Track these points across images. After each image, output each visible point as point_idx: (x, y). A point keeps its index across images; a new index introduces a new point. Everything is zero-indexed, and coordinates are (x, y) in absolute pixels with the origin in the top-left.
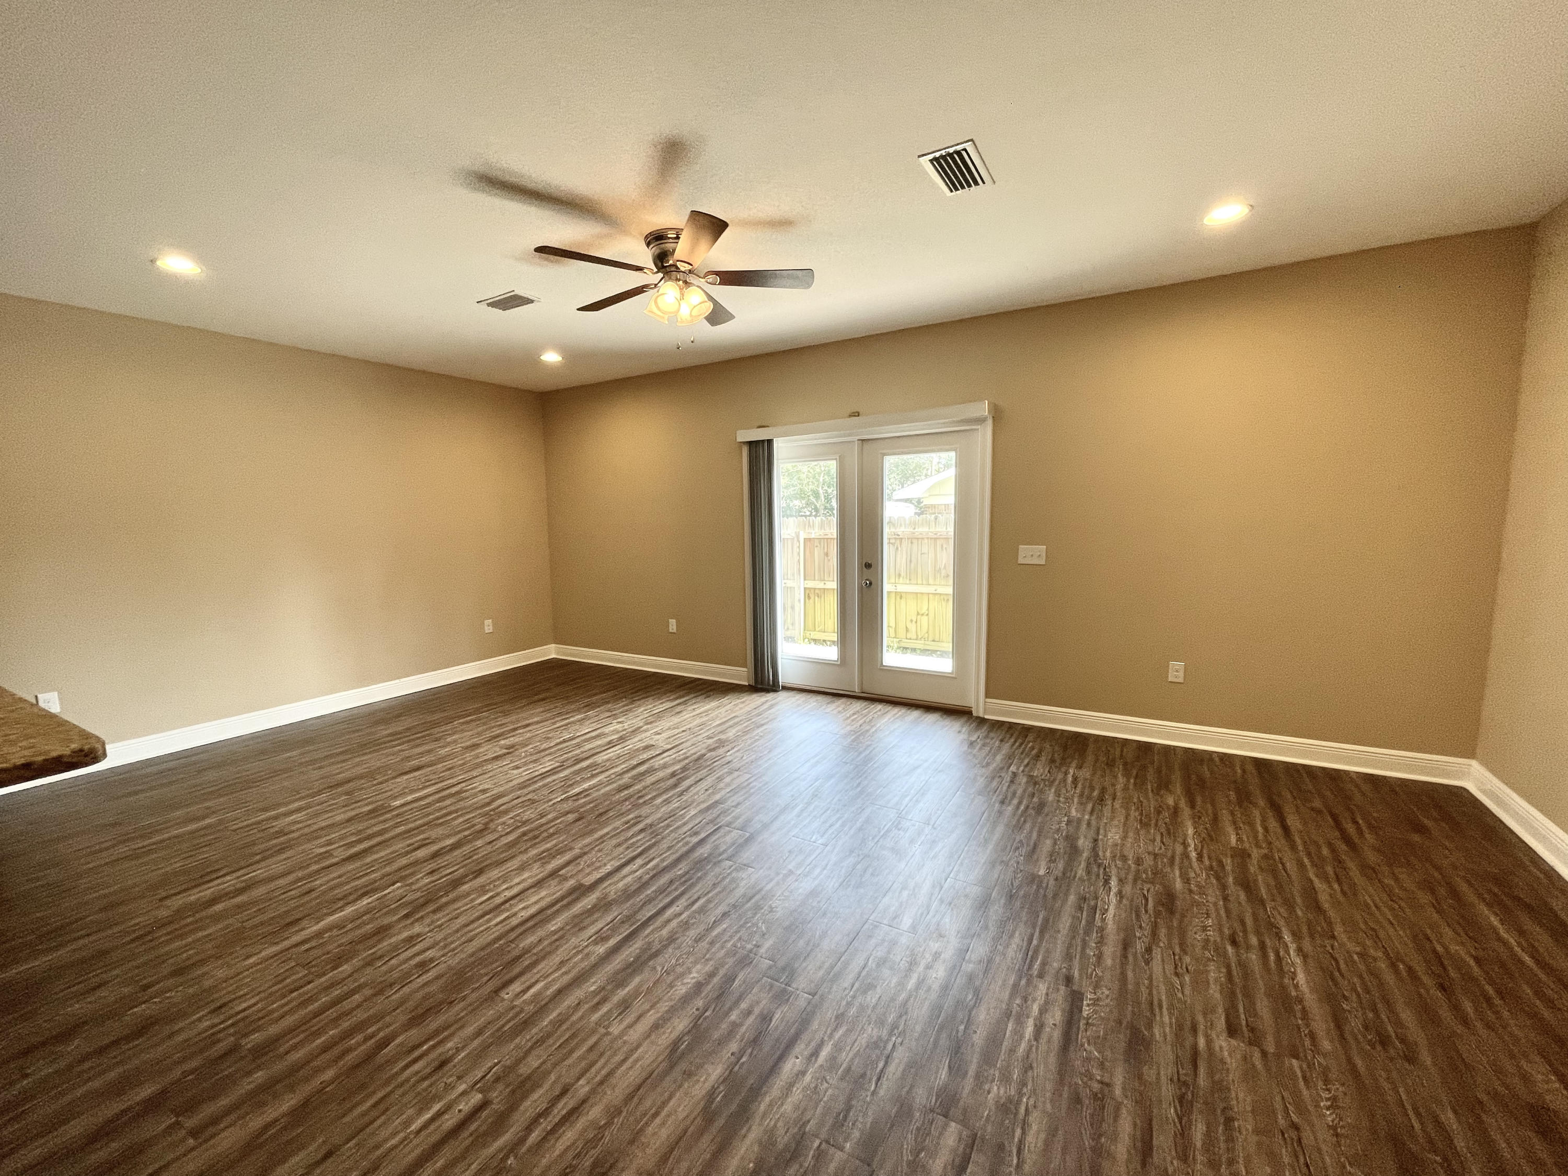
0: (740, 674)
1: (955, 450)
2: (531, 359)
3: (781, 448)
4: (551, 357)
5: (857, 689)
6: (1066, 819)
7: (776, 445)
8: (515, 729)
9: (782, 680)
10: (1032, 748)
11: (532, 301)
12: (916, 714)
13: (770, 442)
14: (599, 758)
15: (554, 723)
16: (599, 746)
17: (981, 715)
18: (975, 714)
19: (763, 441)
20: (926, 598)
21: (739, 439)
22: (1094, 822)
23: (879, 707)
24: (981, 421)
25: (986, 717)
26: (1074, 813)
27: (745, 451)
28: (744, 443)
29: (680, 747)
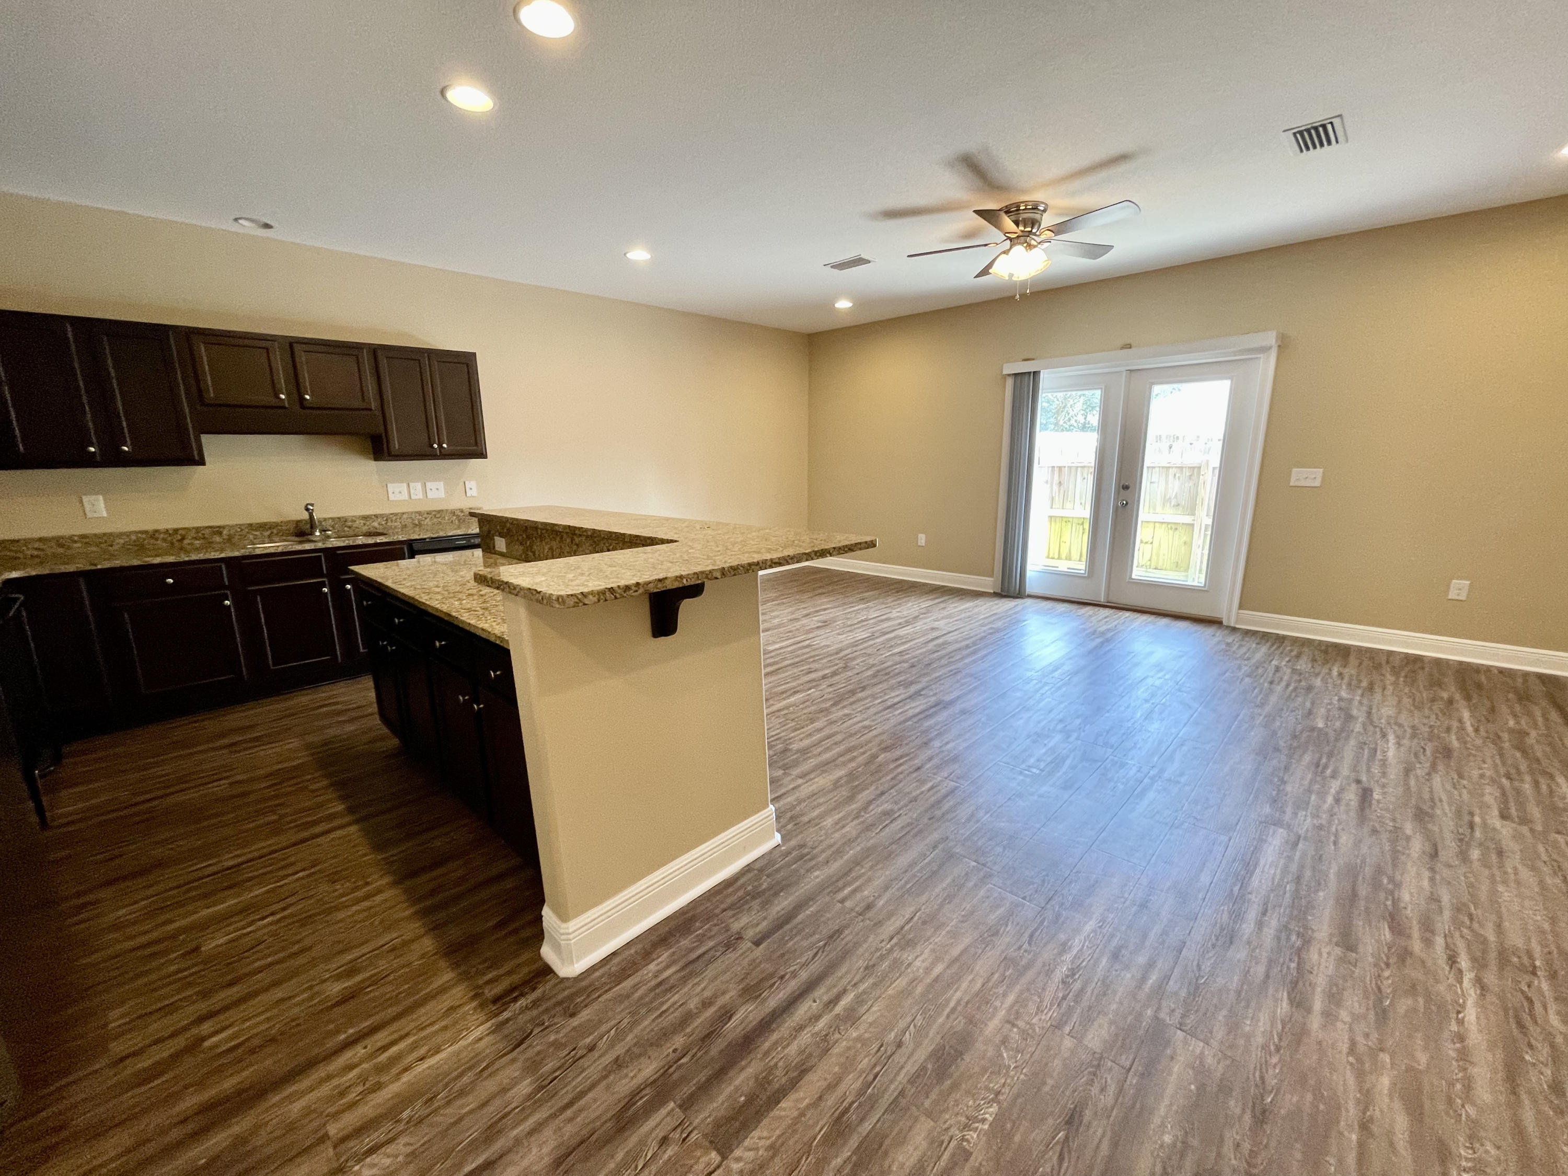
0: (988, 583)
1: (1231, 378)
2: (827, 306)
3: (1046, 378)
4: (843, 304)
5: (1102, 599)
6: (1337, 698)
7: (1043, 375)
8: (817, 611)
9: (1029, 590)
10: (1291, 651)
11: (869, 262)
12: (1164, 621)
13: (1036, 374)
14: (901, 632)
15: (845, 609)
16: (893, 626)
17: (1232, 625)
18: (1225, 623)
19: (1029, 373)
20: (1152, 525)
21: (1005, 372)
22: (1365, 702)
23: (1127, 614)
24: (1265, 349)
25: (1238, 626)
26: (1344, 694)
27: (1010, 382)
28: (1009, 375)
29: (962, 630)
